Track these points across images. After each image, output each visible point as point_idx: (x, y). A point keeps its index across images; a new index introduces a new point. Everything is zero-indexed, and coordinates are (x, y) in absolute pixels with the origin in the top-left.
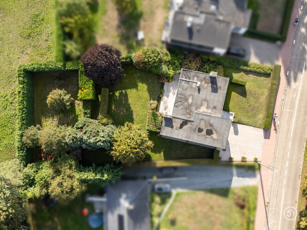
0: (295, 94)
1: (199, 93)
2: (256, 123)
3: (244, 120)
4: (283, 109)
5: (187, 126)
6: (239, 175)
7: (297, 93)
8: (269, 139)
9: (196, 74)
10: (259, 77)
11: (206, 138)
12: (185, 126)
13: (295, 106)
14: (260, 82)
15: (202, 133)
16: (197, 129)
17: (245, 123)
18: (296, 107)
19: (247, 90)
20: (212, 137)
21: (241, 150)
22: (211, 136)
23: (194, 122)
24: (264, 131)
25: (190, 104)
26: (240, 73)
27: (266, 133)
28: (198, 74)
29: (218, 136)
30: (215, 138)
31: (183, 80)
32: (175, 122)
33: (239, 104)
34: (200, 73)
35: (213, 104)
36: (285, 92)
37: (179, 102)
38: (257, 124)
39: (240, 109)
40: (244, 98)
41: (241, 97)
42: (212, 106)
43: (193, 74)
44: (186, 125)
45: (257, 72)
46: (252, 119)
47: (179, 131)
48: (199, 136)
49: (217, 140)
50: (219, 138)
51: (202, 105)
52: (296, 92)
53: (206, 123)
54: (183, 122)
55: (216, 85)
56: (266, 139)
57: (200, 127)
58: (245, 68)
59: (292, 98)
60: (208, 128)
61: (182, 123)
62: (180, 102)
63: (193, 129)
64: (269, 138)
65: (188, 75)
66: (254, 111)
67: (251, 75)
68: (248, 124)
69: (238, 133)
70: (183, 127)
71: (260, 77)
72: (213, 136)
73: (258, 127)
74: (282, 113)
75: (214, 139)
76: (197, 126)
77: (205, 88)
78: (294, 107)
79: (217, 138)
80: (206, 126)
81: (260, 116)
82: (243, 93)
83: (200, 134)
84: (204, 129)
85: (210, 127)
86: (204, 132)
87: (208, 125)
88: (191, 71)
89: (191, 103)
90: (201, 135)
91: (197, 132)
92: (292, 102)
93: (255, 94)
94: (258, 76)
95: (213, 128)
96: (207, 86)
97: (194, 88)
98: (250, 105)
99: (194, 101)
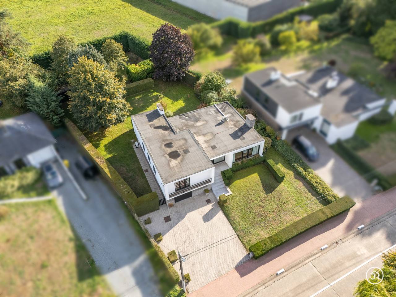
0: (351, 263)
1: (216, 126)
2: (246, 234)
3: (236, 214)
4: (310, 262)
5: (163, 132)
6: (136, 273)
7: (354, 264)
8: (241, 277)
9: (234, 113)
10: (310, 194)
11: (163, 155)
12: (161, 130)
13: (335, 277)
14: (306, 199)
15: (167, 148)
16: (168, 142)
17: (232, 218)
18: (335, 280)
19: (276, 189)
20: (170, 161)
21: (186, 243)
22: (170, 159)
23: (175, 134)
24: (245, 257)
25: (195, 125)
26: (288, 170)
27: (245, 262)
28: (237, 114)
29: (176, 166)
30: (172, 165)
31: (216, 108)
32: (159, 120)
33: (249, 191)
34: (239, 115)
35: (217, 144)
36: (335, 244)
37: (187, 117)
38: (246, 237)
39: (244, 196)
40: (265, 193)
41: (262, 188)
42: (213, 144)
43: (232, 111)
44: (163, 130)
45: (312, 184)
46: (246, 223)
47: (151, 129)
48: (160, 148)
49: (170, 168)
50: (175, 168)
51: (204, 135)
52: (354, 261)
53: (183, 145)
54: (166, 126)
55: (243, 134)
56: (236, 271)
57: (173, 143)
58: (300, 169)
59: (339, 261)
60: (179, 151)
61: (163, 126)
62: (189, 117)
63: (164, 139)
64: (242, 275)
65: (226, 108)
66: (260, 218)
67: (301, 184)
68: (234, 223)
69: (208, 221)
70: (158, 129)
71: (312, 194)
72: (172, 162)
73: (244, 242)
74: (300, 265)
75: (169, 164)
76: (171, 140)
77: (227, 127)
78: (331, 278)
79: (173, 167)
80: (179, 147)
81: (263, 233)
82: (269, 188)
83: (164, 147)
84: (174, 147)
85: (182, 152)
86: (169, 150)
87: (183, 148)
88: (233, 108)
89: (197, 126)
90: (164, 149)
91: (165, 144)
92: (334, 267)
93: (284, 203)
94: (309, 191)
95: (184, 155)
96: (231, 128)
97: (217, 119)
98: (262, 207)
99: (201, 127)
